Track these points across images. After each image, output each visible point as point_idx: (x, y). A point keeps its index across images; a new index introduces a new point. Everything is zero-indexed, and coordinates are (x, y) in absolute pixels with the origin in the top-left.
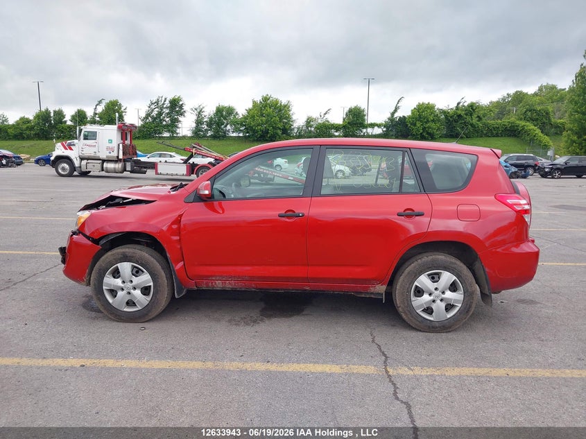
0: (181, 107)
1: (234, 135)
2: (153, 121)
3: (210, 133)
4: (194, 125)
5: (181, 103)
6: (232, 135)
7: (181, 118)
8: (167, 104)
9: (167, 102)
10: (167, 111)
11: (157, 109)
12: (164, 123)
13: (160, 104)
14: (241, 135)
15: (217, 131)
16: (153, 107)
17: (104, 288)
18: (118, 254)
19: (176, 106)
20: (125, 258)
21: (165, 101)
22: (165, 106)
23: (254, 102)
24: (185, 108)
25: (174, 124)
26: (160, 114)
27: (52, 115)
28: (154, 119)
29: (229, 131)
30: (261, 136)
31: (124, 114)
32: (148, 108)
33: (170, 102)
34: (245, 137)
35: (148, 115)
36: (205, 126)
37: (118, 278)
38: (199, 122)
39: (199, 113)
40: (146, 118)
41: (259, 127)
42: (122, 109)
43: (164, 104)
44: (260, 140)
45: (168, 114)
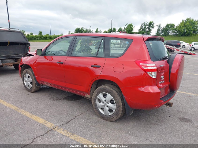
0: (153, 25)
1: (172, 34)
2: (143, 31)
3: (162, 34)
4: (157, 31)
5: (153, 23)
6: (171, 34)
7: (152, 29)
8: (148, 24)
9: (148, 23)
10: (148, 26)
11: (144, 26)
12: (146, 31)
13: (145, 24)
14: (175, 34)
15: (165, 33)
16: (143, 25)
19: (151, 25)
21: (147, 23)
22: (147, 25)
23: (183, 21)
24: (154, 25)
25: (149, 31)
26: (145, 28)
27: (113, 30)
28: (143, 30)
29: (170, 33)
30: (183, 34)
31: (133, 28)
32: (141, 26)
33: (149, 23)
34: (176, 35)
35: (141, 28)
36: (161, 32)
38: (159, 30)
39: (159, 27)
40: (140, 29)
41: (182, 31)
42: (133, 27)
43: (147, 24)
44: (183, 36)
45: (148, 27)
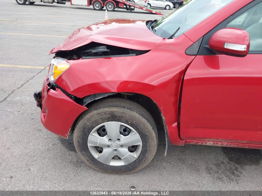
17: (89, 145)
18: (105, 113)
20: (113, 118)
37: (103, 136)
